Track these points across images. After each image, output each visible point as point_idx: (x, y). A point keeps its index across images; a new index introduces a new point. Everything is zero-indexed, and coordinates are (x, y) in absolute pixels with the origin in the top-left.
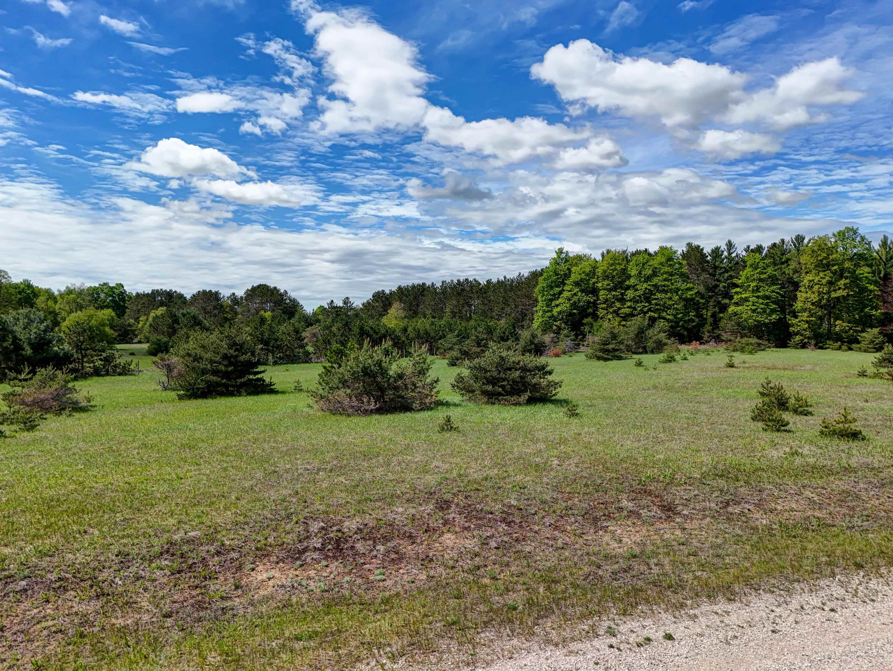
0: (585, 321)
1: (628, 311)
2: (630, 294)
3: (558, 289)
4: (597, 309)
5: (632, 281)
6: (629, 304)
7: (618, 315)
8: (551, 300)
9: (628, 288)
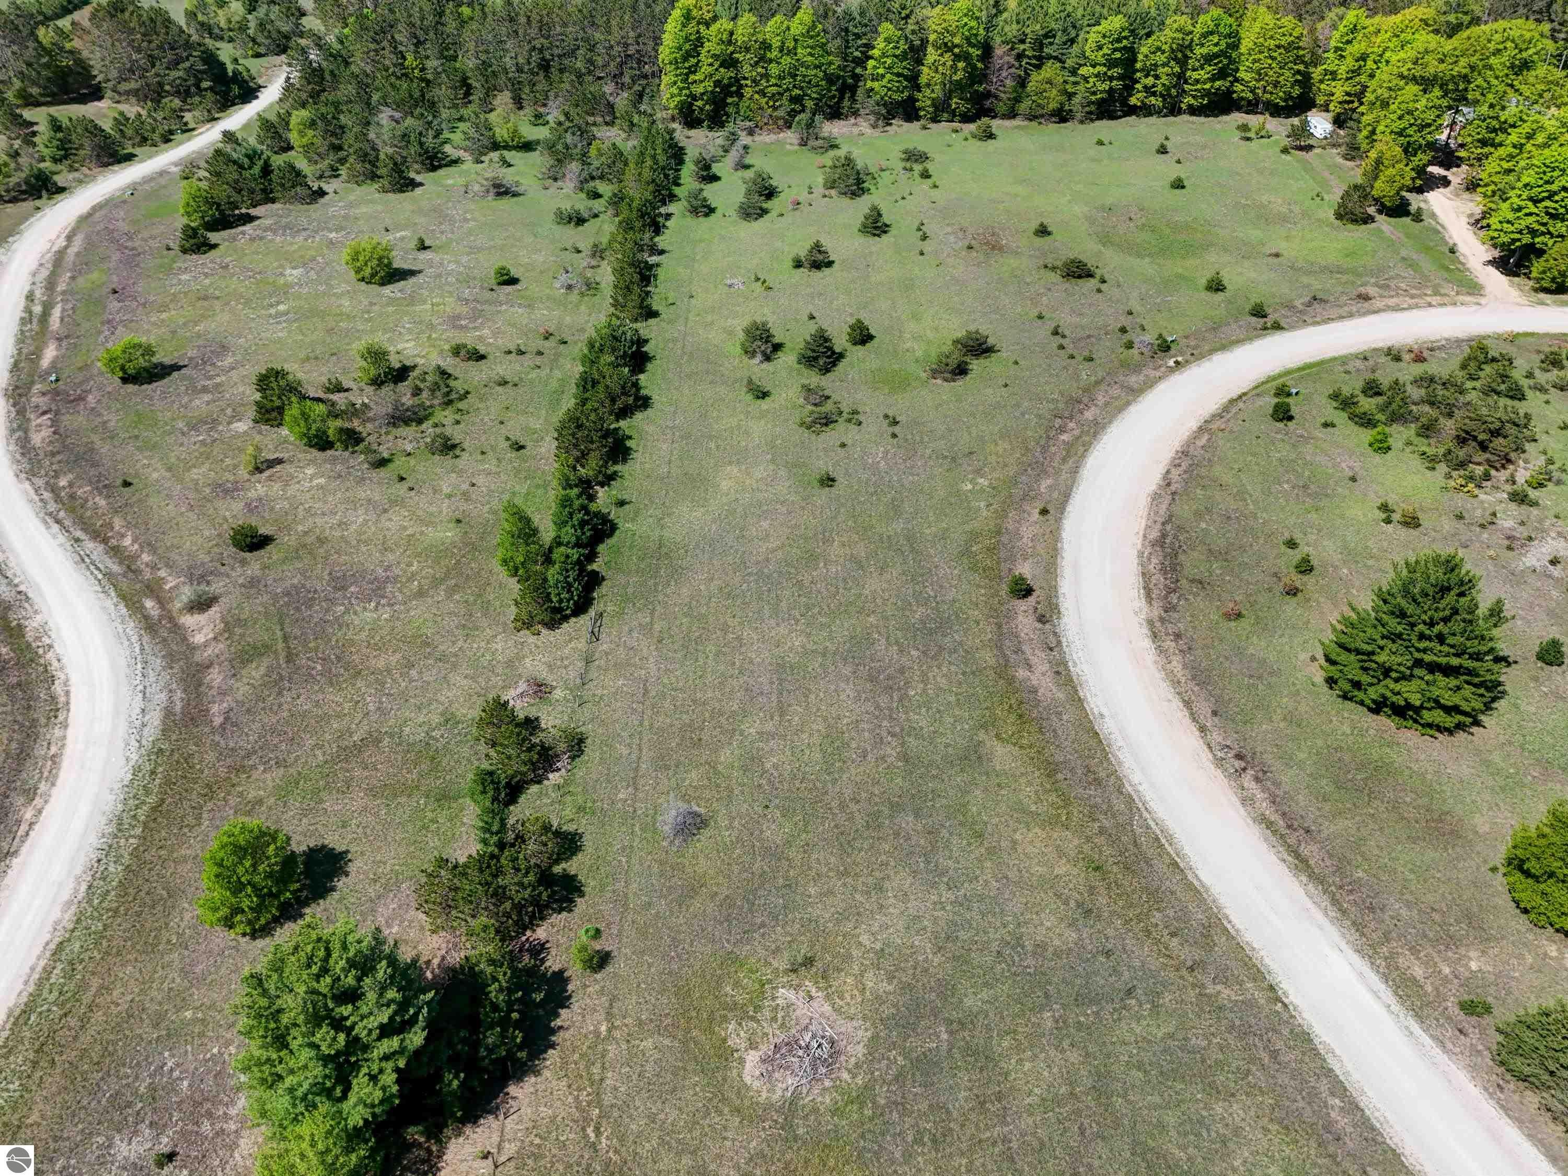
0: (729, 100)
1: (774, 89)
2: (774, 69)
3: (693, 61)
4: (741, 87)
5: (774, 54)
6: (773, 81)
7: (764, 95)
8: (687, 75)
9: (771, 61)
